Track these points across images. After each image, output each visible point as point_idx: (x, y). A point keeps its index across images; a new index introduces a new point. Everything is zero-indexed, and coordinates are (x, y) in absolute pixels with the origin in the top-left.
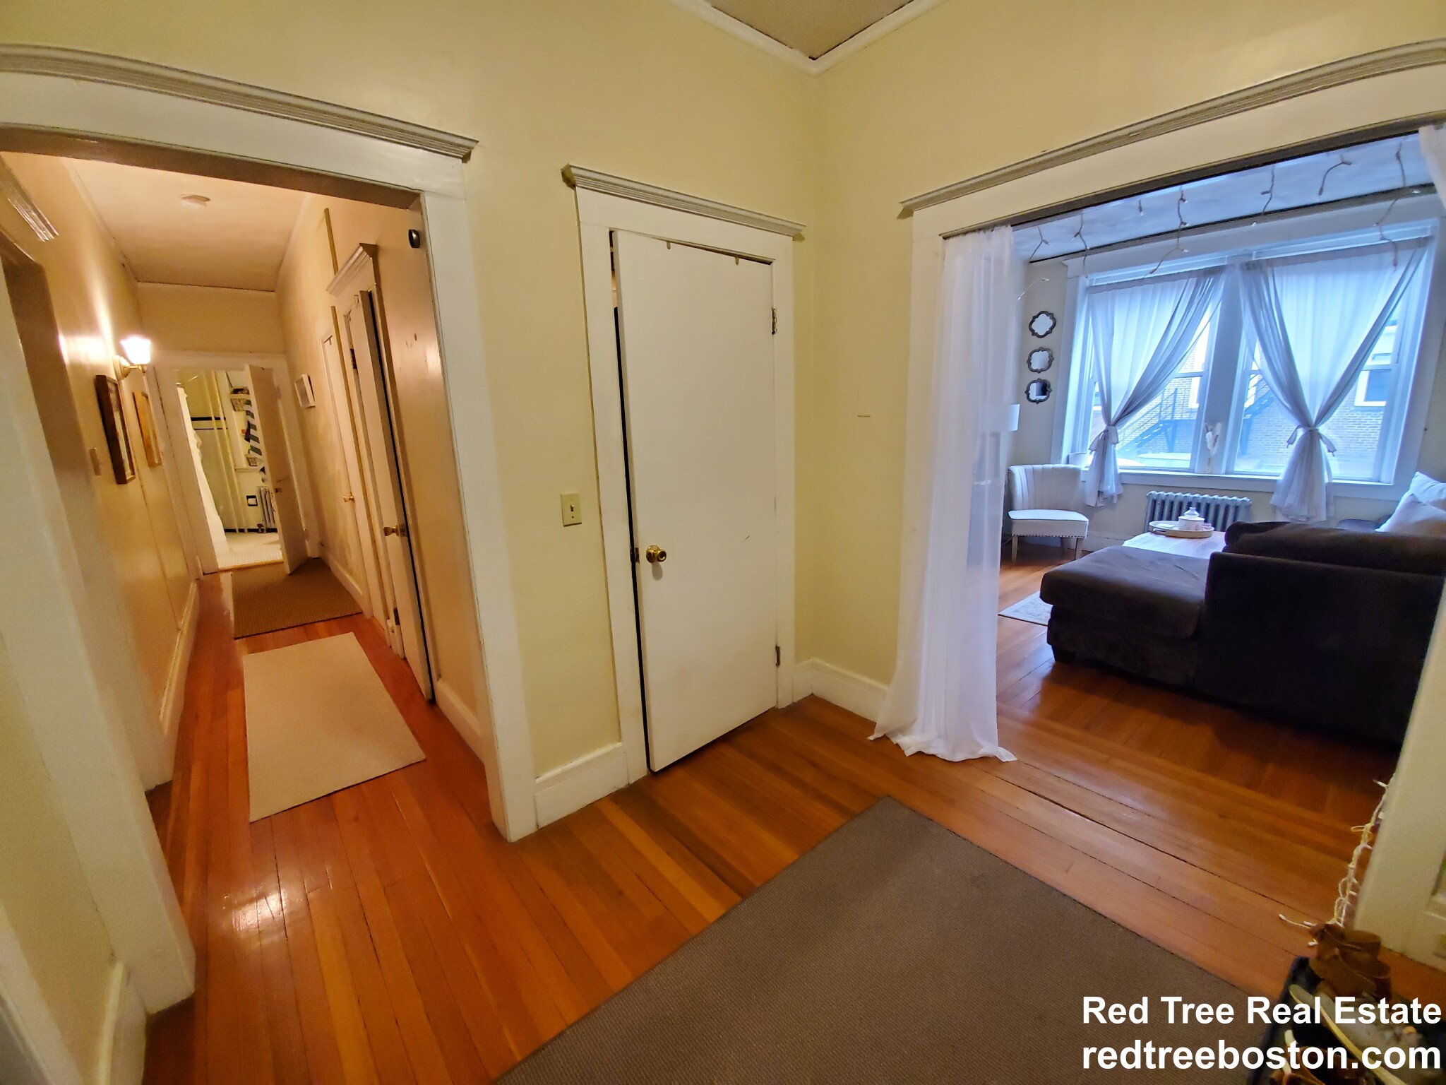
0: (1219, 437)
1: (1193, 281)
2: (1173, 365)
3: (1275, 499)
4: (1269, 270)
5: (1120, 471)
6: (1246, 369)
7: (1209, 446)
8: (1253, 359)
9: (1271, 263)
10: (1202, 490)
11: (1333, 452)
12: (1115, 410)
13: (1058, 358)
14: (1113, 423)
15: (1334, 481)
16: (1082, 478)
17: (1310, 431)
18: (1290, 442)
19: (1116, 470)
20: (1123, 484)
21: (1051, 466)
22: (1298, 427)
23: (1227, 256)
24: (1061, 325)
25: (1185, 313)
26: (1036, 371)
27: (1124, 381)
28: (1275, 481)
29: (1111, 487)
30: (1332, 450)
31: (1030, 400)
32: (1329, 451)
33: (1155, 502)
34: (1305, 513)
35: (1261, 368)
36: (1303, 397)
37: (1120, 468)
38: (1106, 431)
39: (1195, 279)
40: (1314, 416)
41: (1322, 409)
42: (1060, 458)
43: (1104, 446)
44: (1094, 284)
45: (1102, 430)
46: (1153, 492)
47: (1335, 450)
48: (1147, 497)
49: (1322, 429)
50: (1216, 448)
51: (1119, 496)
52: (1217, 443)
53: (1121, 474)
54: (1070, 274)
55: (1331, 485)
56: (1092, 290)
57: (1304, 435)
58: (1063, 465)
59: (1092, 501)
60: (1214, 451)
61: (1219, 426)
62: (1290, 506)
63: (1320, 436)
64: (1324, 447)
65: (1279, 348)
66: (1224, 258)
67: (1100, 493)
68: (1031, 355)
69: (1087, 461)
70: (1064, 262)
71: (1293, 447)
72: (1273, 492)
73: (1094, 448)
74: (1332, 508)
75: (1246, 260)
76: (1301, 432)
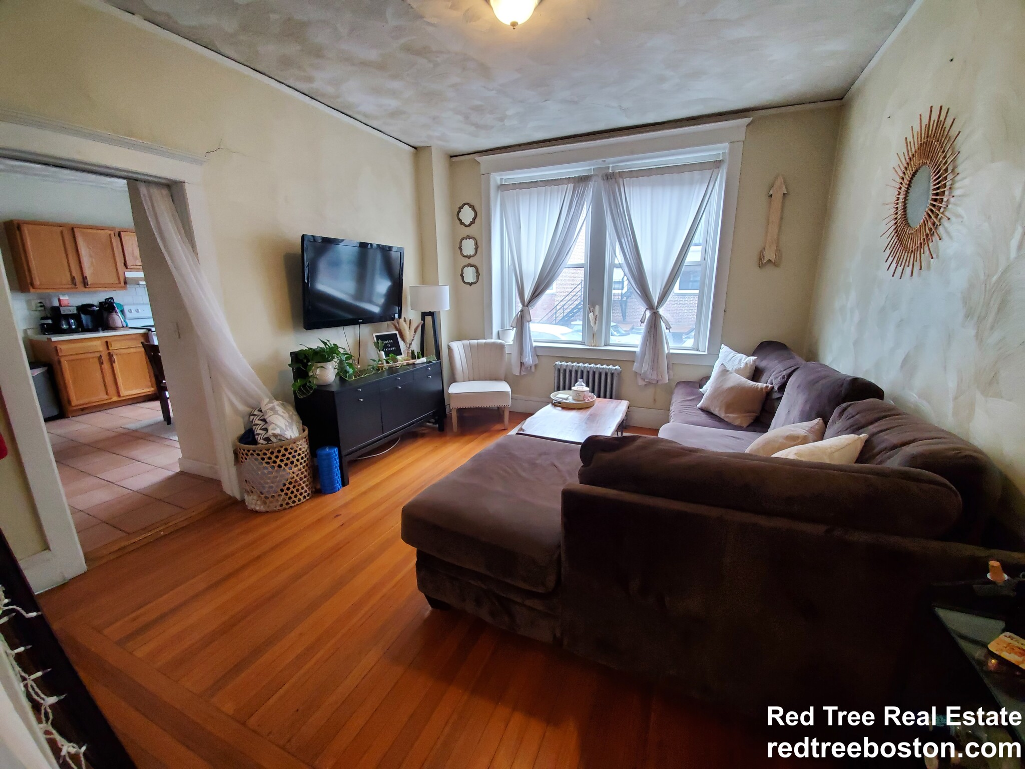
0: (598, 317)
1: (571, 186)
2: (563, 257)
3: (635, 367)
4: (621, 181)
5: (535, 344)
6: (611, 263)
7: (592, 324)
8: (616, 255)
9: (621, 174)
10: (590, 361)
11: (669, 329)
12: (527, 294)
13: (482, 246)
14: (527, 304)
15: (672, 351)
16: (507, 350)
17: (654, 312)
18: (642, 322)
19: (531, 344)
20: (537, 355)
21: (484, 341)
22: (647, 309)
23: (592, 168)
24: (482, 217)
25: (567, 214)
26: (466, 257)
27: (532, 269)
28: (635, 352)
29: (529, 359)
30: (668, 328)
31: (464, 282)
32: (667, 329)
33: (559, 370)
34: (654, 377)
35: (621, 262)
36: (648, 285)
37: (534, 342)
38: (522, 311)
39: (572, 185)
40: (655, 301)
41: (661, 294)
42: (492, 333)
43: (521, 322)
44: (504, 183)
45: (520, 310)
46: (557, 363)
47: (670, 328)
48: (554, 366)
49: (661, 311)
50: (596, 325)
51: (536, 366)
52: (597, 322)
53: (536, 347)
54: (483, 171)
55: (670, 355)
56: (503, 187)
57: (650, 315)
58: (494, 340)
59: (516, 372)
60: (596, 328)
61: (597, 307)
62: (645, 372)
63: (660, 317)
64: (663, 325)
65: (631, 245)
66: (591, 169)
67: (522, 364)
68: (461, 243)
69: (510, 337)
70: (477, 158)
71: (644, 325)
72: (634, 361)
73: (514, 325)
74: (671, 372)
75: (606, 171)
76: (648, 314)
